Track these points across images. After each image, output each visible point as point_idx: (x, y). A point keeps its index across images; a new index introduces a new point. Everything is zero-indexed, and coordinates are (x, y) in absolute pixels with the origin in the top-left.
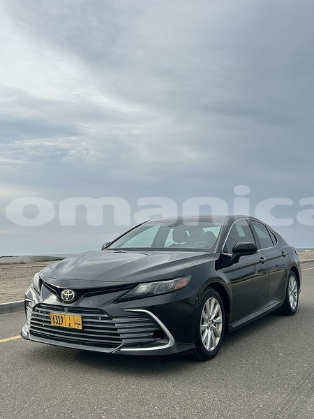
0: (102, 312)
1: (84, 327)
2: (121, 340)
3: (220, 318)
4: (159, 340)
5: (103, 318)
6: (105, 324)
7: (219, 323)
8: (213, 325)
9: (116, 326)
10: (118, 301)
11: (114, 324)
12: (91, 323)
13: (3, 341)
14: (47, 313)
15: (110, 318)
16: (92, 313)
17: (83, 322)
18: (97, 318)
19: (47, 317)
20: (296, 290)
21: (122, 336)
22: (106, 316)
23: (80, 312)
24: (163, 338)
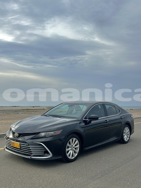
0: (26, 143)
1: (20, 148)
2: (32, 153)
3: (78, 146)
4: (46, 155)
5: (26, 145)
6: (27, 147)
7: (78, 148)
8: (74, 149)
9: (31, 148)
10: (32, 139)
11: (29, 148)
12: (23, 146)
13: (1, 149)
14: (10, 141)
15: (29, 145)
16: (23, 143)
17: (20, 146)
18: (24, 145)
19: (10, 143)
20: (129, 133)
21: (32, 152)
22: (27, 144)
23: (19, 142)
24: (48, 154)
